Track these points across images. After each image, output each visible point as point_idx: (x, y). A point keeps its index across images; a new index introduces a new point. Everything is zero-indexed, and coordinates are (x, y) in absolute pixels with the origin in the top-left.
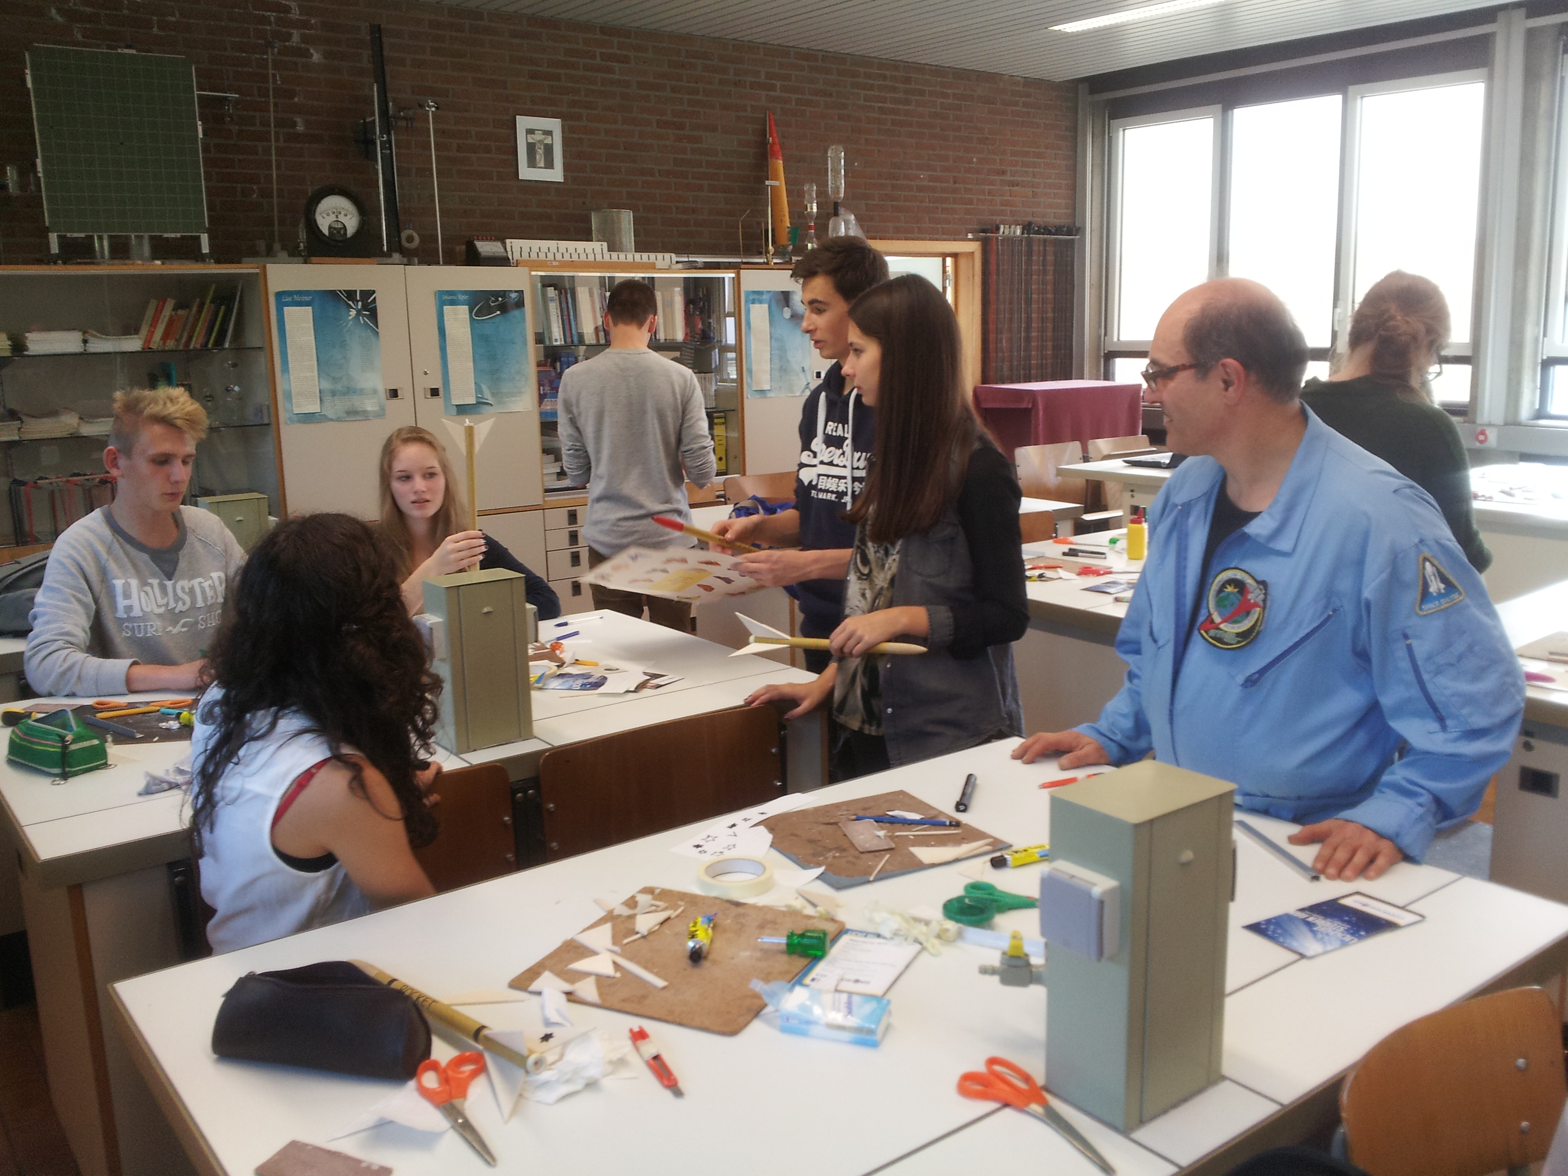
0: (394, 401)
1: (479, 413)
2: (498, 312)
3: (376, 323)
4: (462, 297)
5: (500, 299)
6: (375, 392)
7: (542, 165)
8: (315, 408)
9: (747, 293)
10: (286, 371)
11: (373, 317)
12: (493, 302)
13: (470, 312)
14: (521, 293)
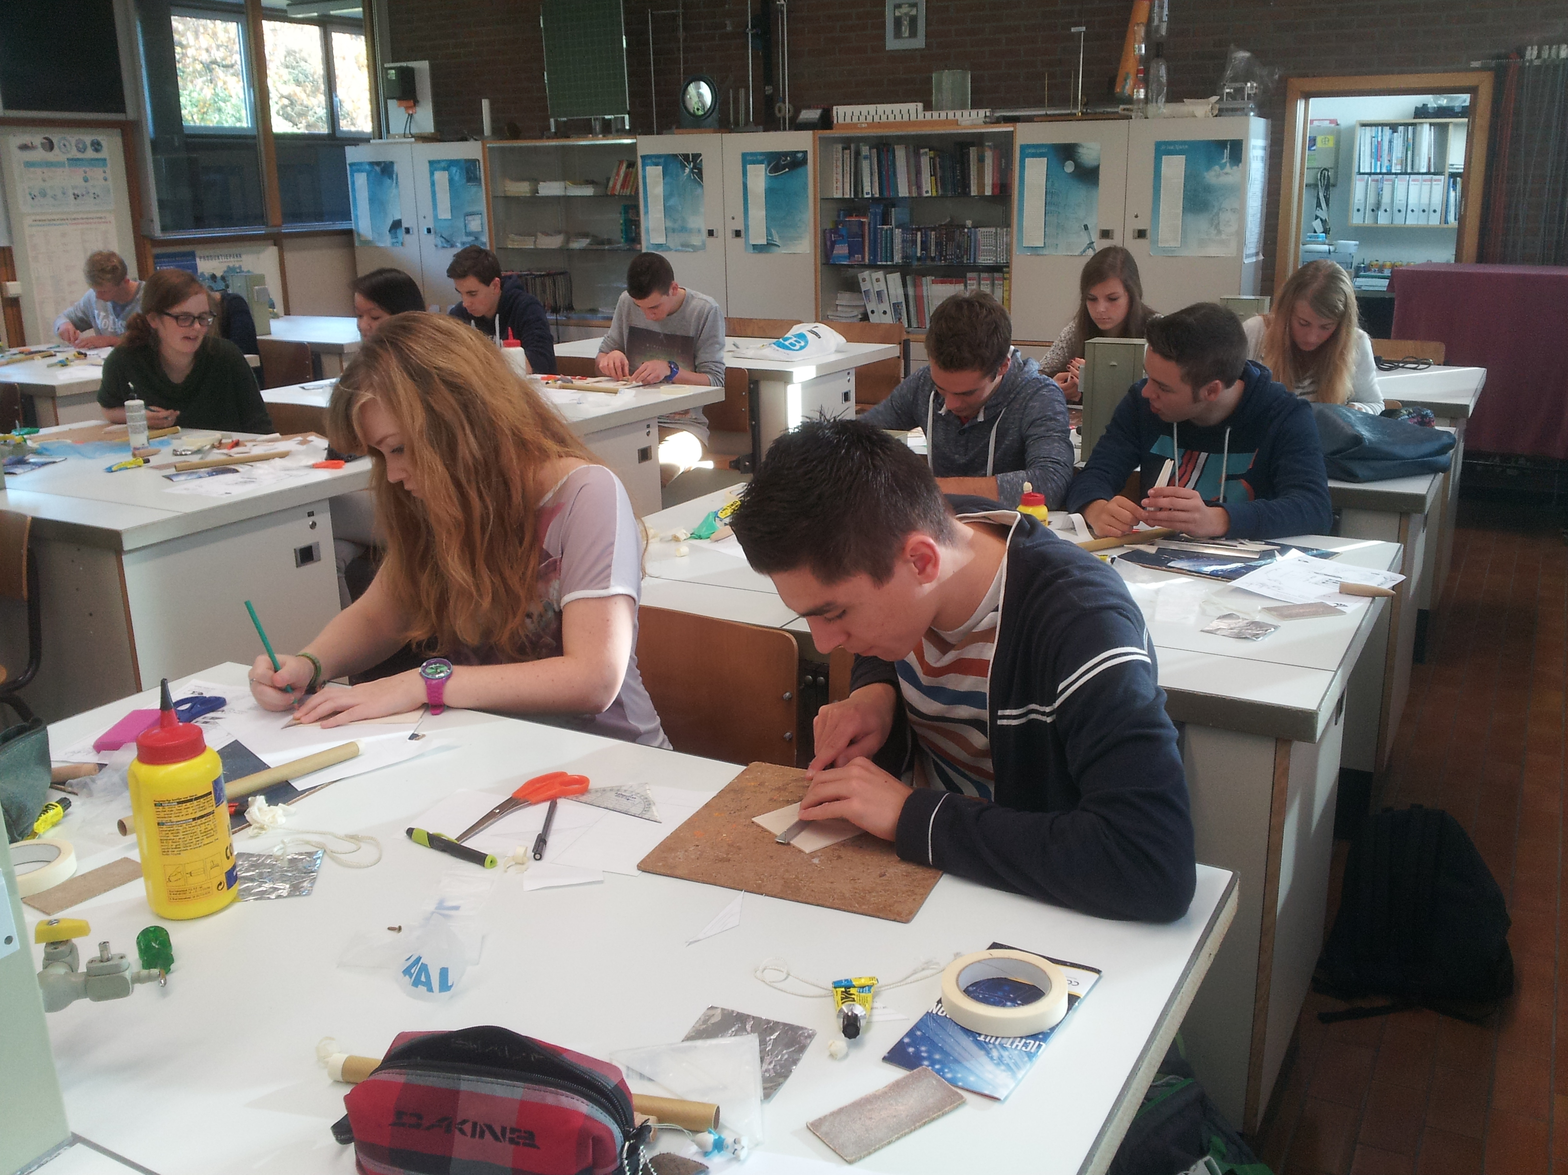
0: (711, 239)
1: (767, 252)
2: (787, 170)
3: (701, 178)
4: (760, 158)
5: (789, 158)
6: (699, 231)
7: (907, 34)
8: (662, 240)
9: (1023, 148)
10: (646, 213)
11: (700, 174)
12: (783, 161)
13: (766, 170)
14: (805, 153)
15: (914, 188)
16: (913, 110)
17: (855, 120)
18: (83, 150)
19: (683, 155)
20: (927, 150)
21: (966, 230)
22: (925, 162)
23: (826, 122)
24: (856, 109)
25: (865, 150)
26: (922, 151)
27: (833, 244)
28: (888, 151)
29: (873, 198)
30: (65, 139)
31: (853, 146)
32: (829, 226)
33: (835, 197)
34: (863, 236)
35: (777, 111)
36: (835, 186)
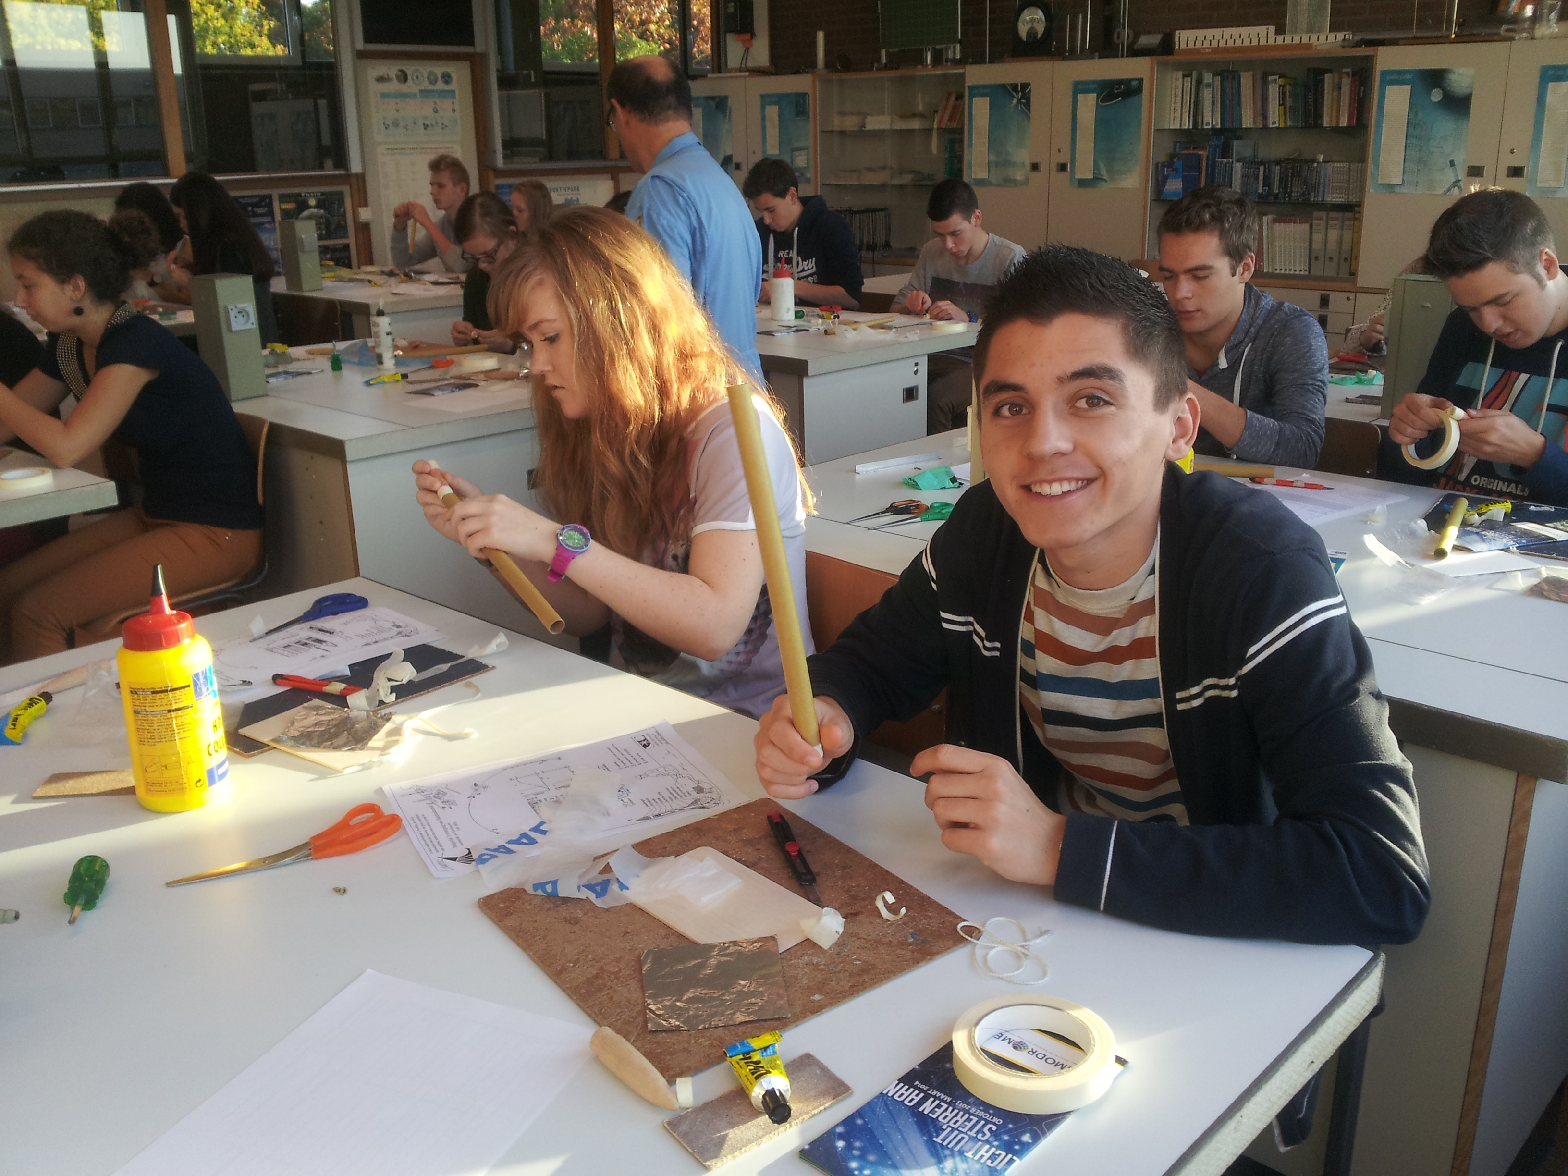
0: (1035, 173)
1: (1093, 187)
2: (1120, 99)
3: (1029, 110)
4: (1092, 86)
5: (1122, 87)
6: (1023, 165)
8: (984, 175)
9: (1384, 73)
10: (970, 145)
11: (1028, 105)
12: (1117, 89)
13: (1097, 99)
14: (1141, 81)
15: (1260, 119)
16: (1263, 34)
17: (1199, 45)
18: (434, 82)
19: (1012, 85)
20: (1277, 77)
21: (1315, 165)
22: (1273, 91)
23: (1166, 47)
24: (1201, 33)
25: (1208, 78)
26: (1270, 78)
27: (1165, 179)
28: (1233, 78)
29: (1213, 130)
30: (417, 71)
31: (1194, 74)
32: (1162, 159)
33: (1172, 127)
34: (1200, 171)
35: (1115, 36)
36: (1172, 116)
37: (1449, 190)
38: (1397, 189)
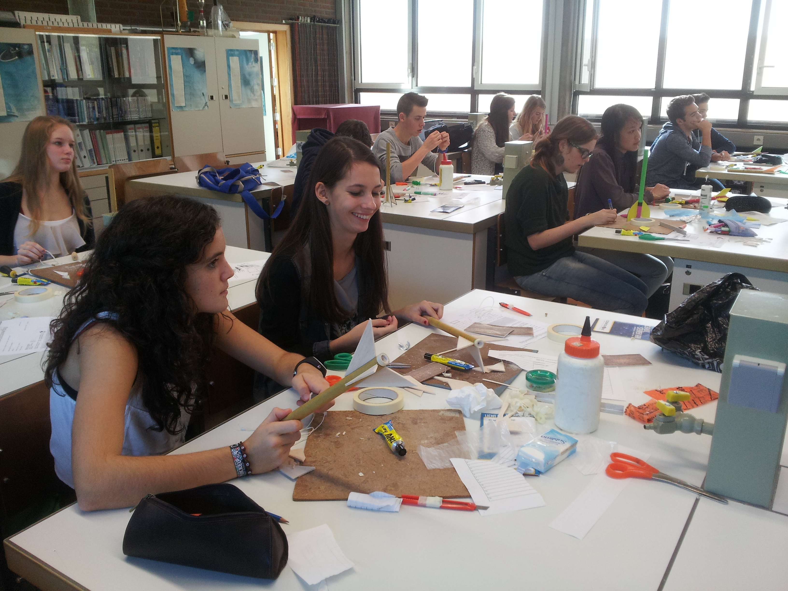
1: (8, 122)
2: (17, 57)
5: (17, 49)
9: (169, 49)
12: (12, 50)
16: (75, 21)
37: (204, 107)
38: (184, 109)
